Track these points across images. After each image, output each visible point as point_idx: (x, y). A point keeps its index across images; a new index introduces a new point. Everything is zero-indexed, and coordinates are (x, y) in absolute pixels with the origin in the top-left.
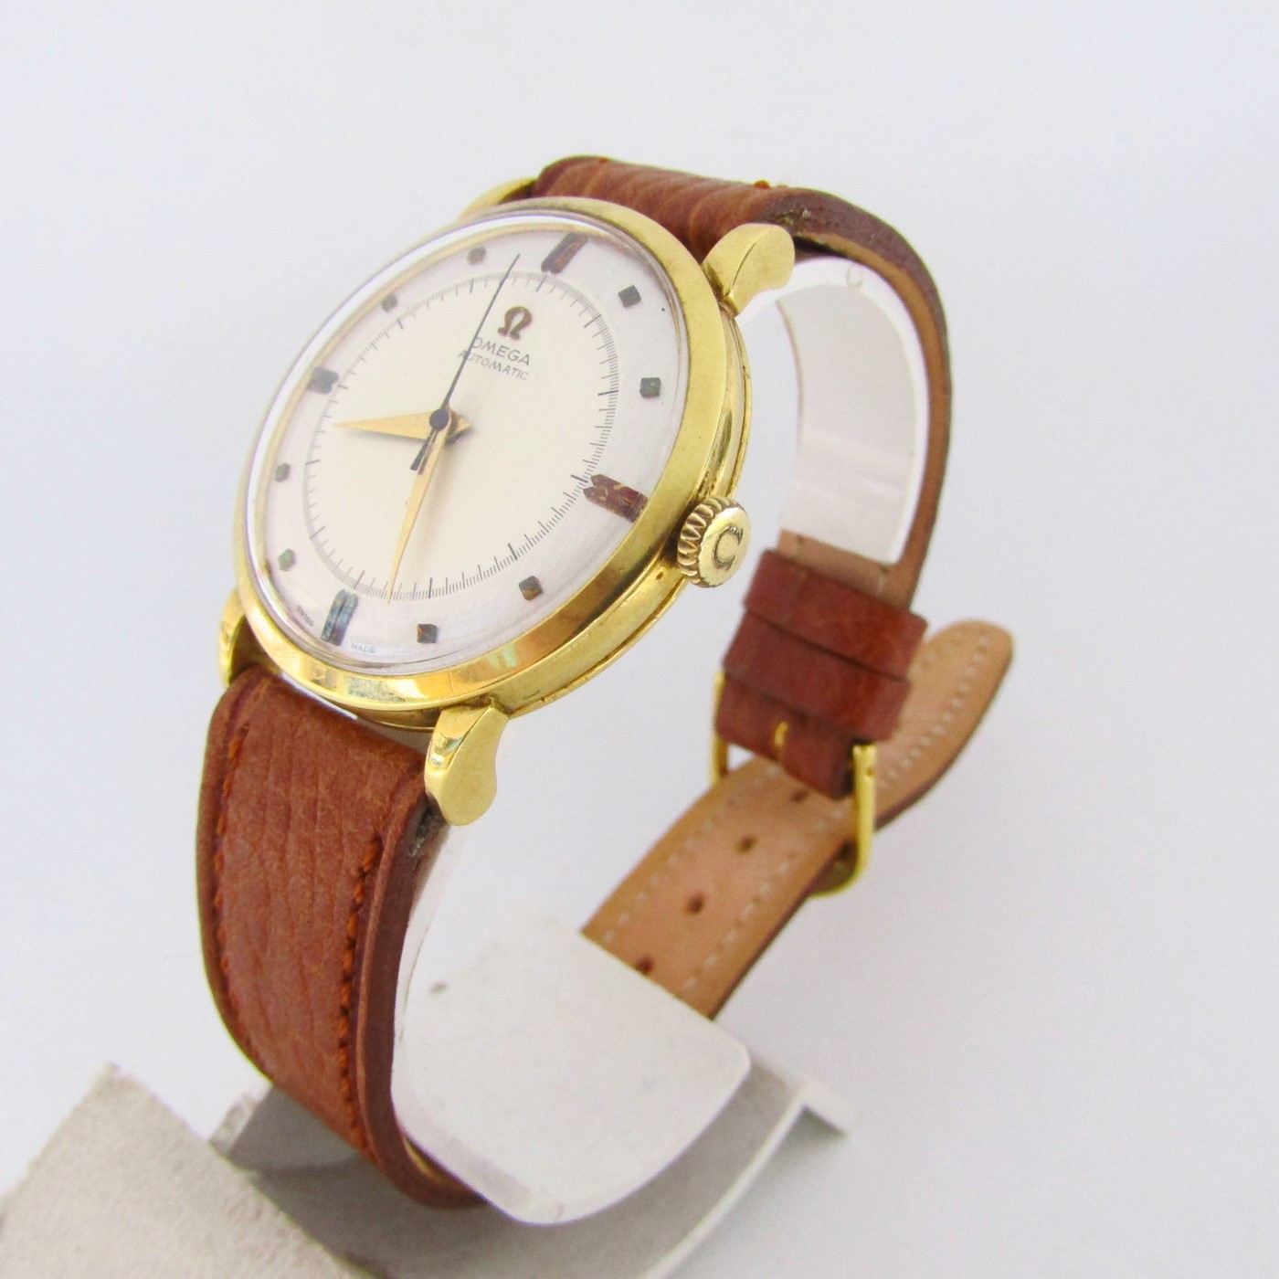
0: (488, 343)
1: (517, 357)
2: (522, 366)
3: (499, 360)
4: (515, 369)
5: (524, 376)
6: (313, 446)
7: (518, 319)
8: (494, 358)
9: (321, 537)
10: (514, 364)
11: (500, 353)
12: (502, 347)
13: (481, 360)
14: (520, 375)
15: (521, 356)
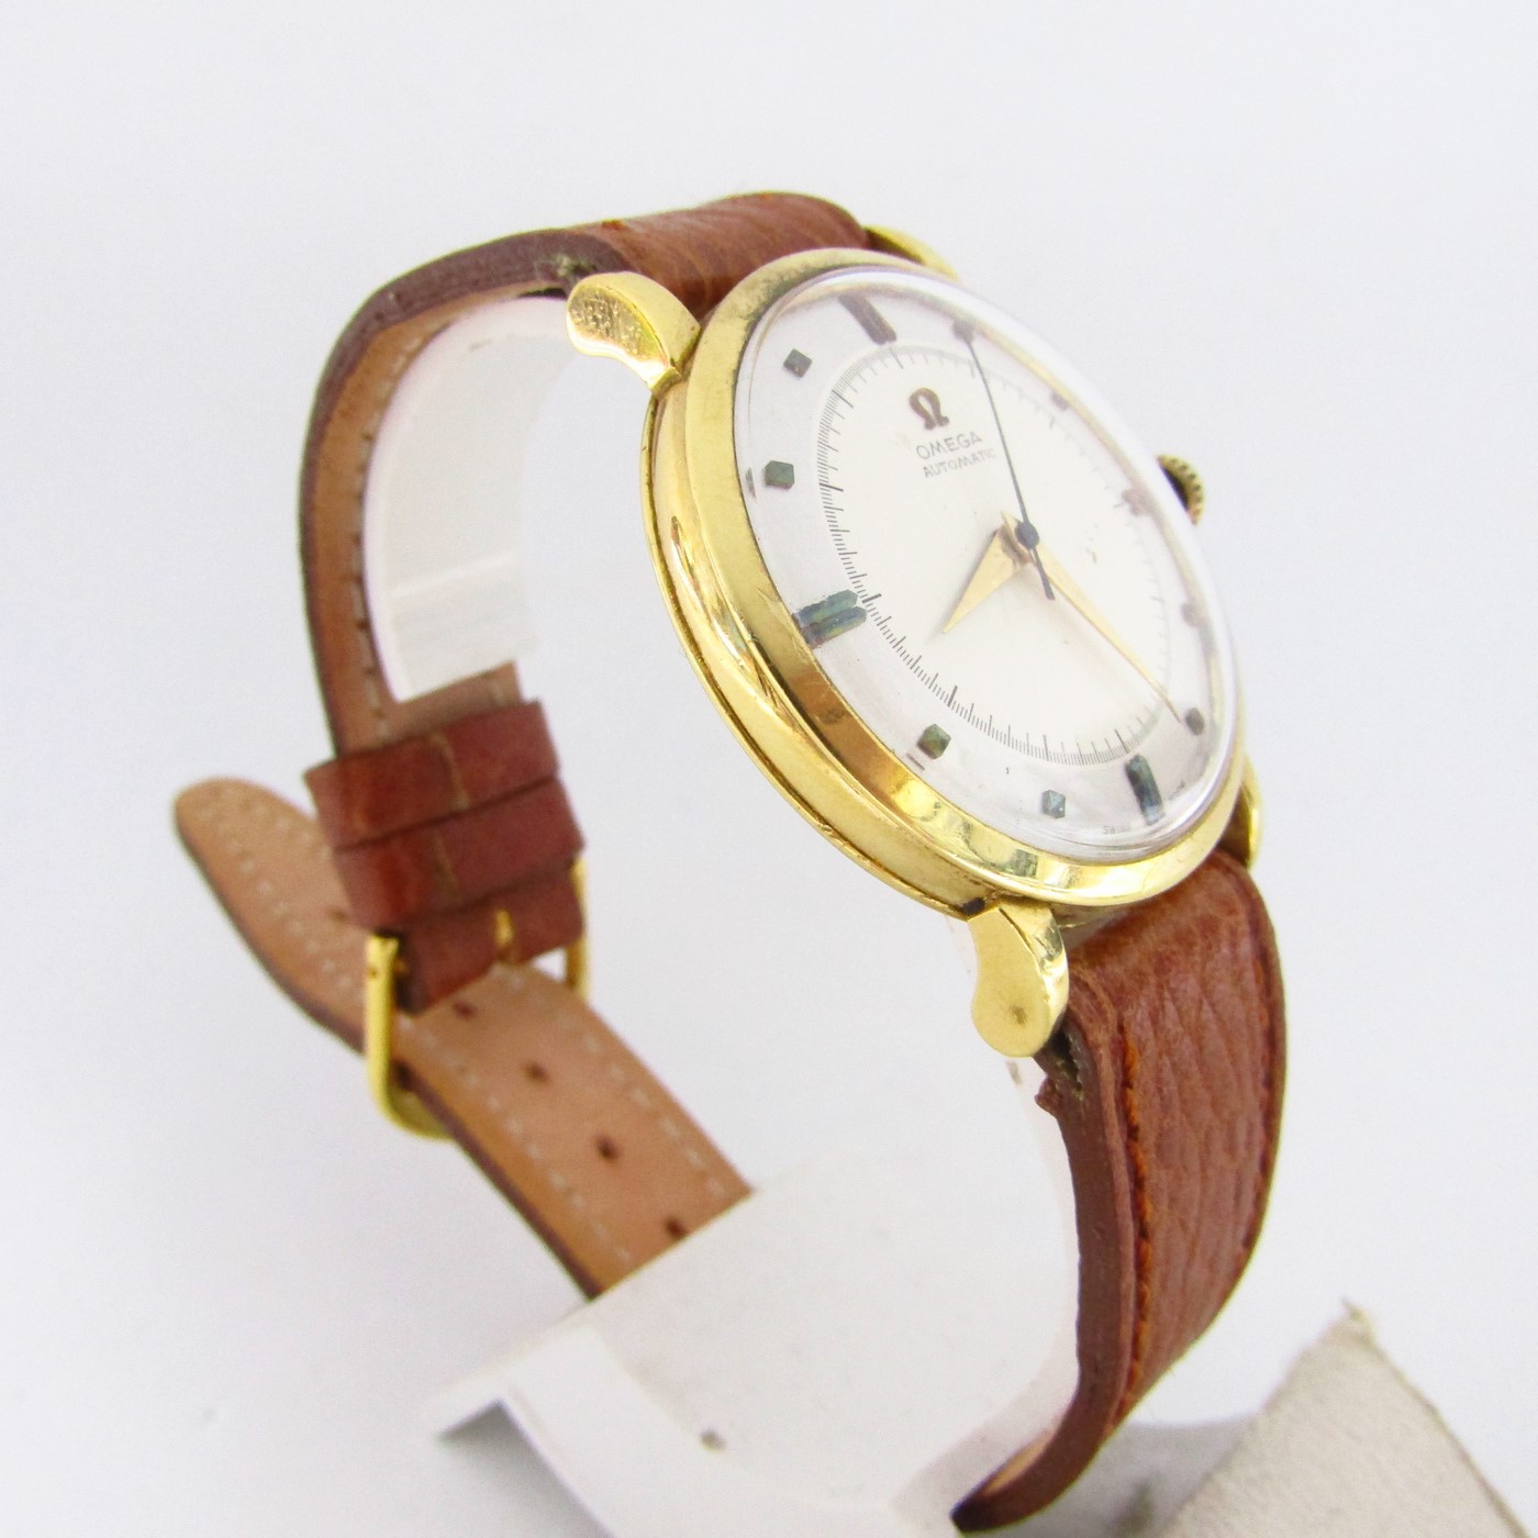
0: (932, 446)
1: (967, 441)
2: (980, 446)
3: (959, 454)
6: (932, 683)
7: (925, 403)
8: (953, 456)
9: (1053, 747)
10: (973, 449)
11: (951, 447)
12: (945, 440)
13: (946, 465)
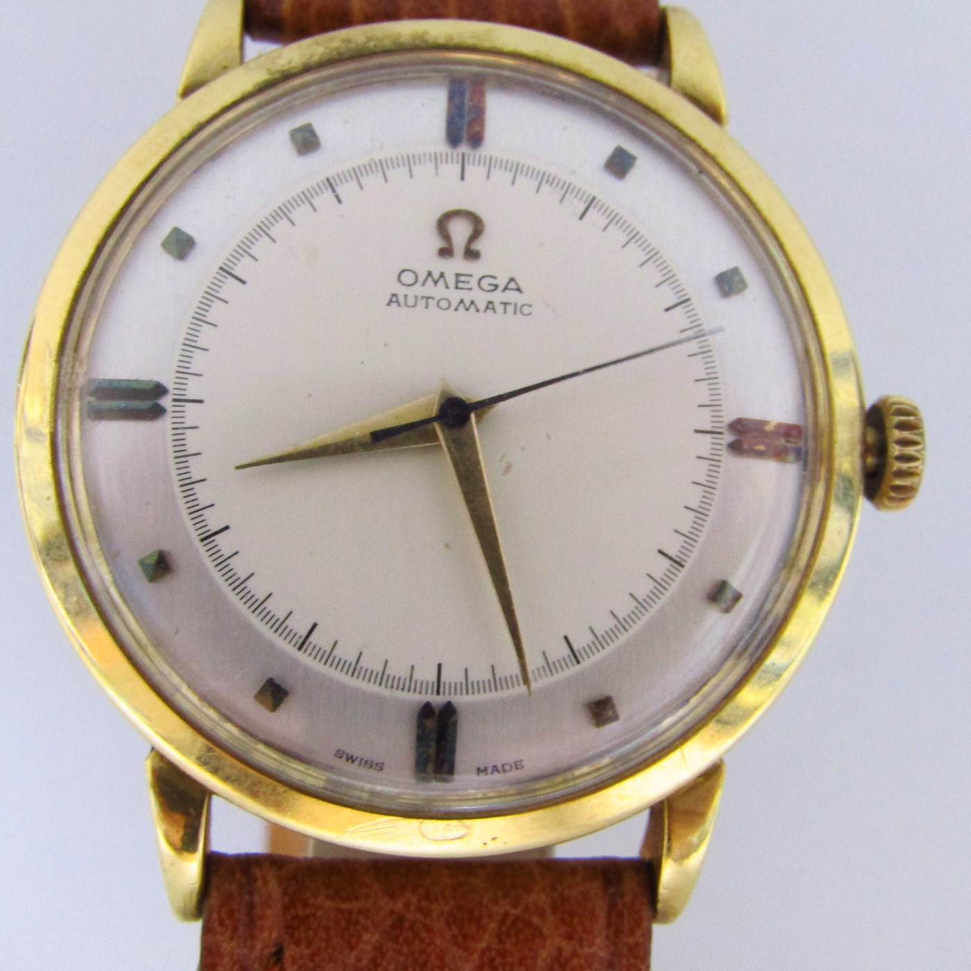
0: (430, 274)
1: (496, 286)
2: (511, 296)
3: (467, 296)
4: (505, 304)
5: (526, 310)
6: (197, 510)
7: (460, 231)
8: (455, 296)
9: (320, 640)
10: (497, 297)
11: (460, 285)
12: (458, 275)
14: (518, 309)
15: (502, 282)
